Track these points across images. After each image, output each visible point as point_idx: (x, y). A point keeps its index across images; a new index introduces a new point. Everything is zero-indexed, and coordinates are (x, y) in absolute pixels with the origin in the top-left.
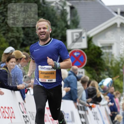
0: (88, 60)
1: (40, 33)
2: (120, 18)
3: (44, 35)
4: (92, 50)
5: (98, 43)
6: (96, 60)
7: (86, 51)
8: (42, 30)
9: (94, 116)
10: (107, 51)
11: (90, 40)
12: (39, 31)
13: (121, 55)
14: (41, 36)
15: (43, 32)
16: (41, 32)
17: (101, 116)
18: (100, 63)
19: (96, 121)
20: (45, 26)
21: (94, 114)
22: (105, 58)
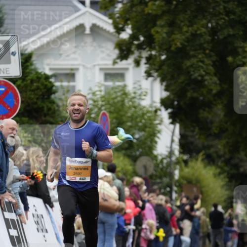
0: (22, 102)
1: (73, 111)
2: (90, 13)
3: (77, 115)
4: (32, 81)
5: (45, 66)
6: (40, 103)
7: (19, 82)
8: (77, 107)
9: (37, 223)
10: (65, 84)
11: (26, 60)
12: (73, 108)
13: (94, 94)
14: (74, 115)
15: (78, 110)
16: (75, 110)
17: (52, 222)
18: (49, 109)
19: (41, 234)
20: (81, 102)
21: (36, 219)
22: (60, 99)
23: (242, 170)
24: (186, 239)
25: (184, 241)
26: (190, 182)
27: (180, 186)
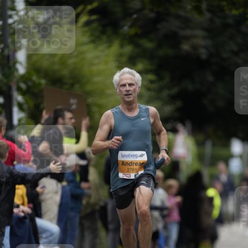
23: (186, 47)
24: (48, 224)
25: (45, 231)
26: (56, 81)
27: (31, 92)
